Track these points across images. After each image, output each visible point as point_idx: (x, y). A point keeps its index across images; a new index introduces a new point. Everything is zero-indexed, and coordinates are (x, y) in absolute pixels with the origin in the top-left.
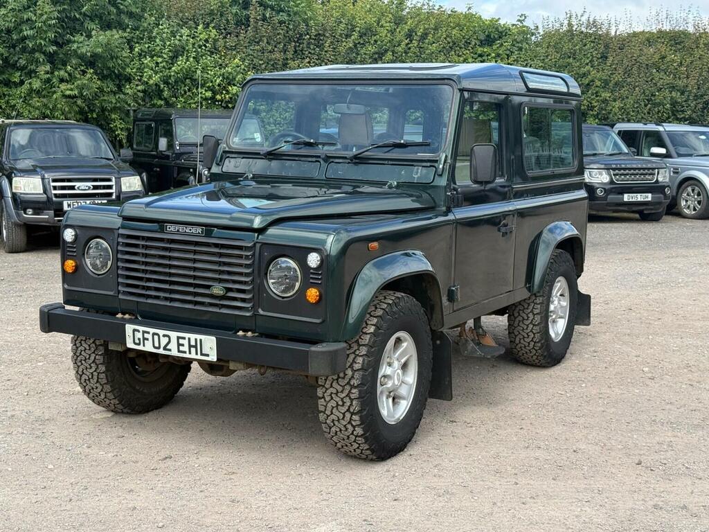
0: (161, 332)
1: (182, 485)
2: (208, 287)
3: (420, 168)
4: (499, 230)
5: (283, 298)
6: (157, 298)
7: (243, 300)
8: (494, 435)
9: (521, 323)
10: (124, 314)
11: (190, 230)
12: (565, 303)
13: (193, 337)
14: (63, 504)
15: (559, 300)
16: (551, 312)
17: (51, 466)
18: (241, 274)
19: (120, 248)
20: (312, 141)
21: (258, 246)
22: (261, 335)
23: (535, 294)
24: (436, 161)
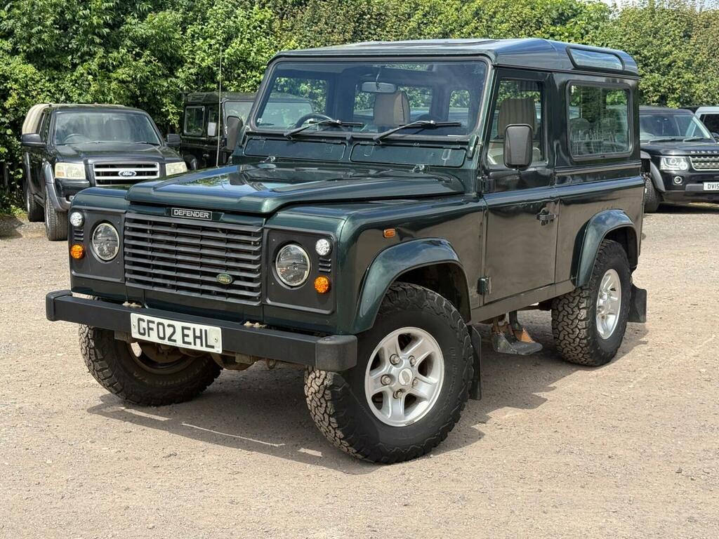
0: (166, 322)
1: (182, 484)
2: (215, 275)
3: (450, 150)
4: (538, 218)
5: (292, 287)
6: (164, 286)
7: (251, 289)
8: (524, 438)
9: (566, 317)
10: (131, 302)
11: (197, 214)
12: (616, 298)
13: (198, 327)
14: (55, 501)
15: (610, 295)
16: (599, 307)
17: (49, 462)
18: (249, 262)
19: (127, 233)
20: (338, 121)
21: (266, 231)
22: (269, 327)
23: (581, 288)
24: (466, 143)
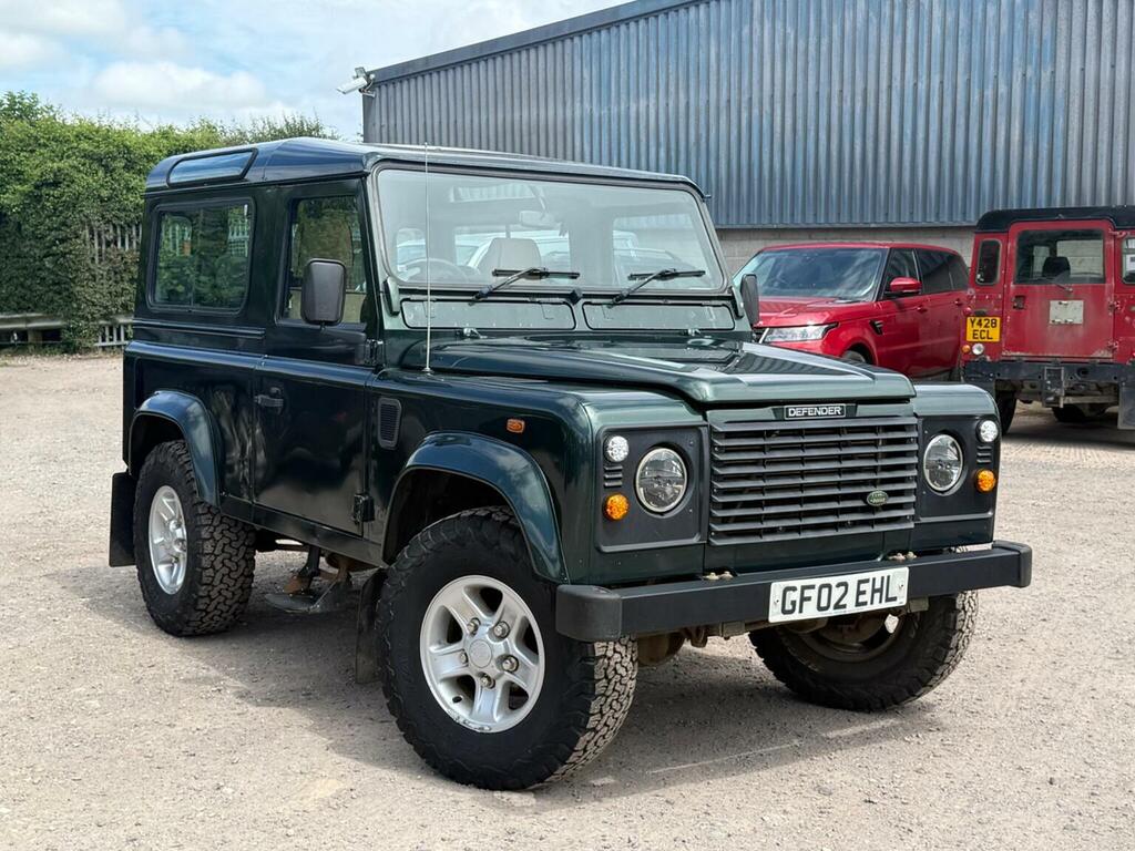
0: (833, 581)
3: (711, 308)
5: (943, 492)
10: (721, 572)
11: (825, 411)
13: (879, 575)
18: (904, 468)
21: (921, 422)
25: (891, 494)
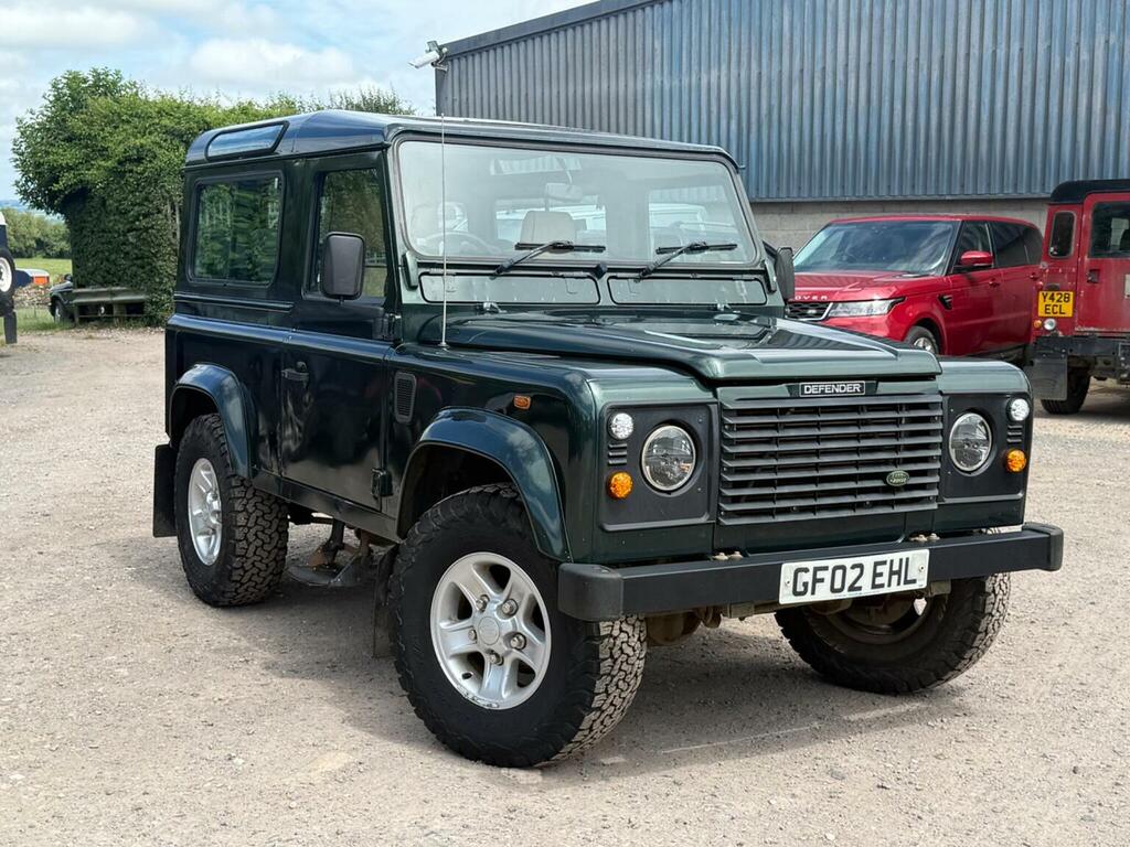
0: (848, 562)
3: (742, 282)
5: (970, 473)
10: (730, 552)
11: (843, 388)
25: (913, 474)
